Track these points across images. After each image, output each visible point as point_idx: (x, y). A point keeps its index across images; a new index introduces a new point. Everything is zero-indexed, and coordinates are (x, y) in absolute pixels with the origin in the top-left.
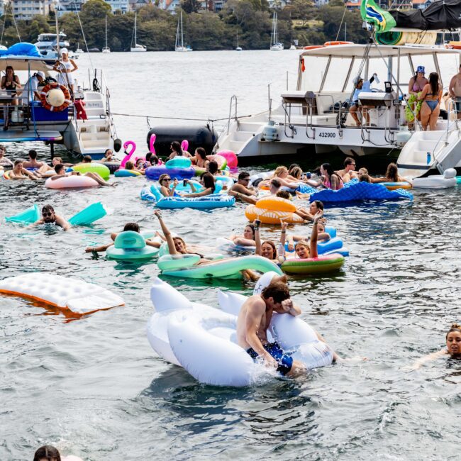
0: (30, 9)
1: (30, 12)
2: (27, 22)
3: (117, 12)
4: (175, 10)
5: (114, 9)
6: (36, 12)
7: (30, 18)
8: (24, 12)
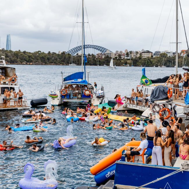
0: (146, 55)
1: (146, 56)
2: (145, 58)
3: (169, 56)
4: (185, 56)
5: (168, 55)
6: (148, 56)
7: (146, 57)
8: (145, 56)
